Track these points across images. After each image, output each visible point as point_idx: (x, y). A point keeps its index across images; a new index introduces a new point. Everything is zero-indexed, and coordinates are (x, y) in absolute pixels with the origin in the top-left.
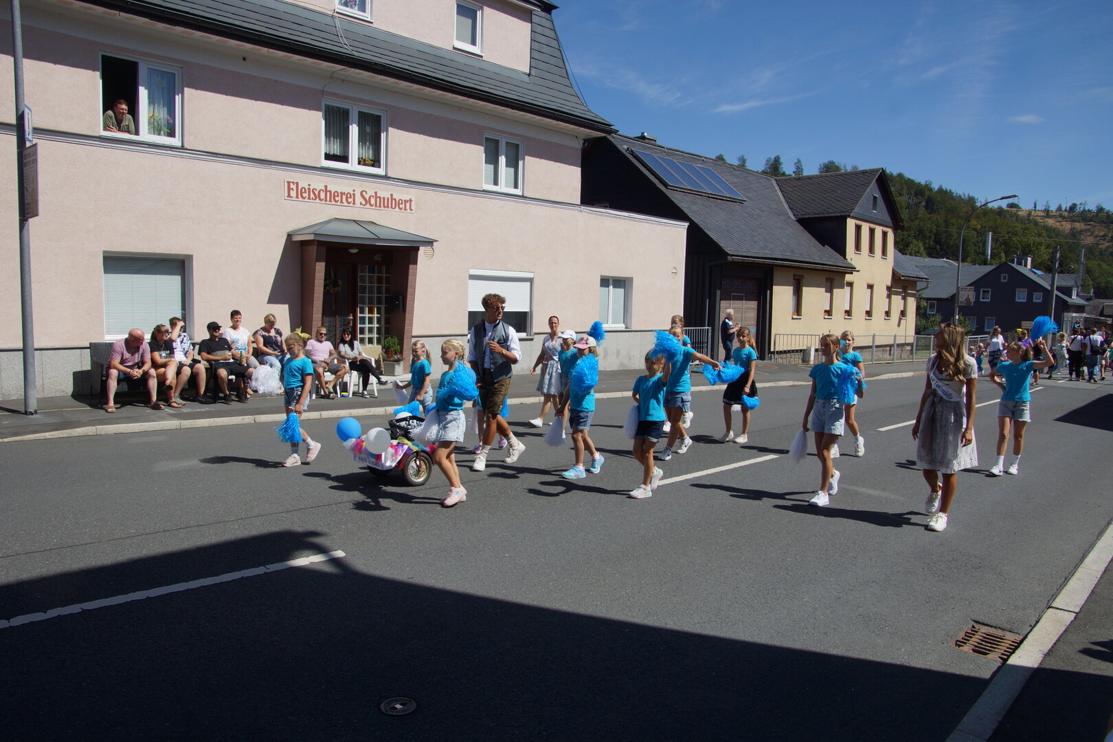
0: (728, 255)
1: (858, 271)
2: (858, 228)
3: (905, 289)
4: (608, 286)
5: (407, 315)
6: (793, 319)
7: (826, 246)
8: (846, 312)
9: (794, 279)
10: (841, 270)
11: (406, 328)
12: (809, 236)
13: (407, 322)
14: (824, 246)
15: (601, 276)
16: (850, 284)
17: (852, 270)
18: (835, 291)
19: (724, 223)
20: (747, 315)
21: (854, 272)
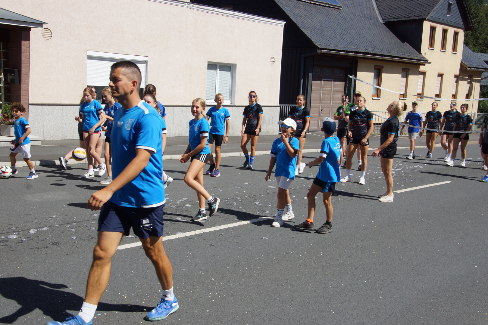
0: (318, 48)
1: (430, 63)
2: (433, 29)
3: (471, 77)
4: (216, 70)
5: (22, 86)
6: (373, 99)
7: (406, 42)
8: (419, 94)
9: (375, 69)
10: (415, 61)
11: (22, 96)
12: (392, 35)
13: (23, 92)
14: (403, 42)
15: (208, 62)
16: (424, 73)
17: (424, 62)
18: (410, 77)
19: (319, 24)
20: (334, 96)
21: (426, 64)
